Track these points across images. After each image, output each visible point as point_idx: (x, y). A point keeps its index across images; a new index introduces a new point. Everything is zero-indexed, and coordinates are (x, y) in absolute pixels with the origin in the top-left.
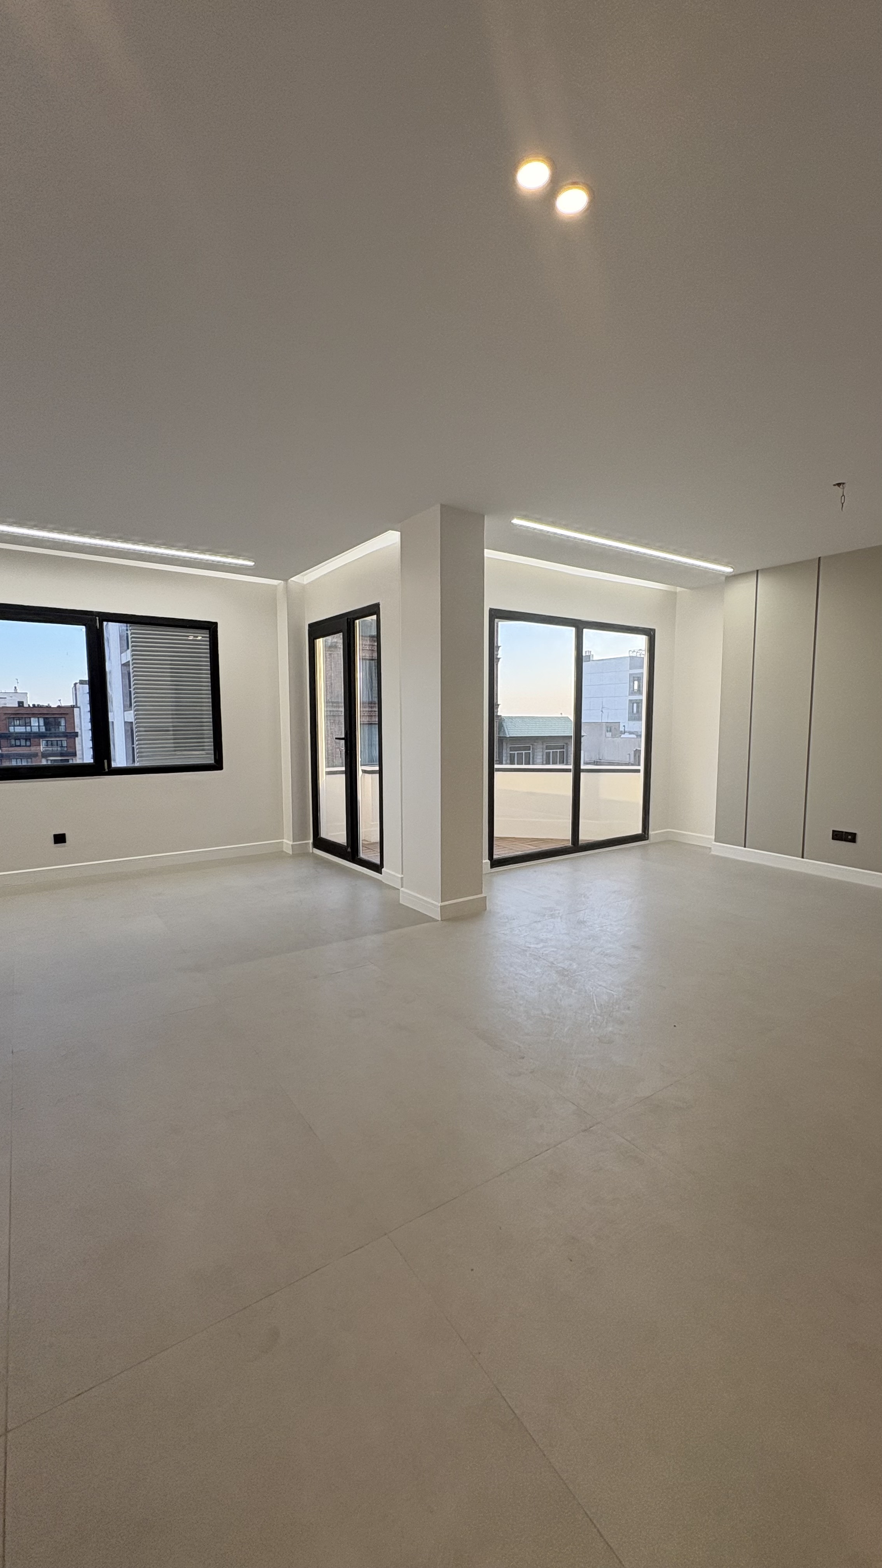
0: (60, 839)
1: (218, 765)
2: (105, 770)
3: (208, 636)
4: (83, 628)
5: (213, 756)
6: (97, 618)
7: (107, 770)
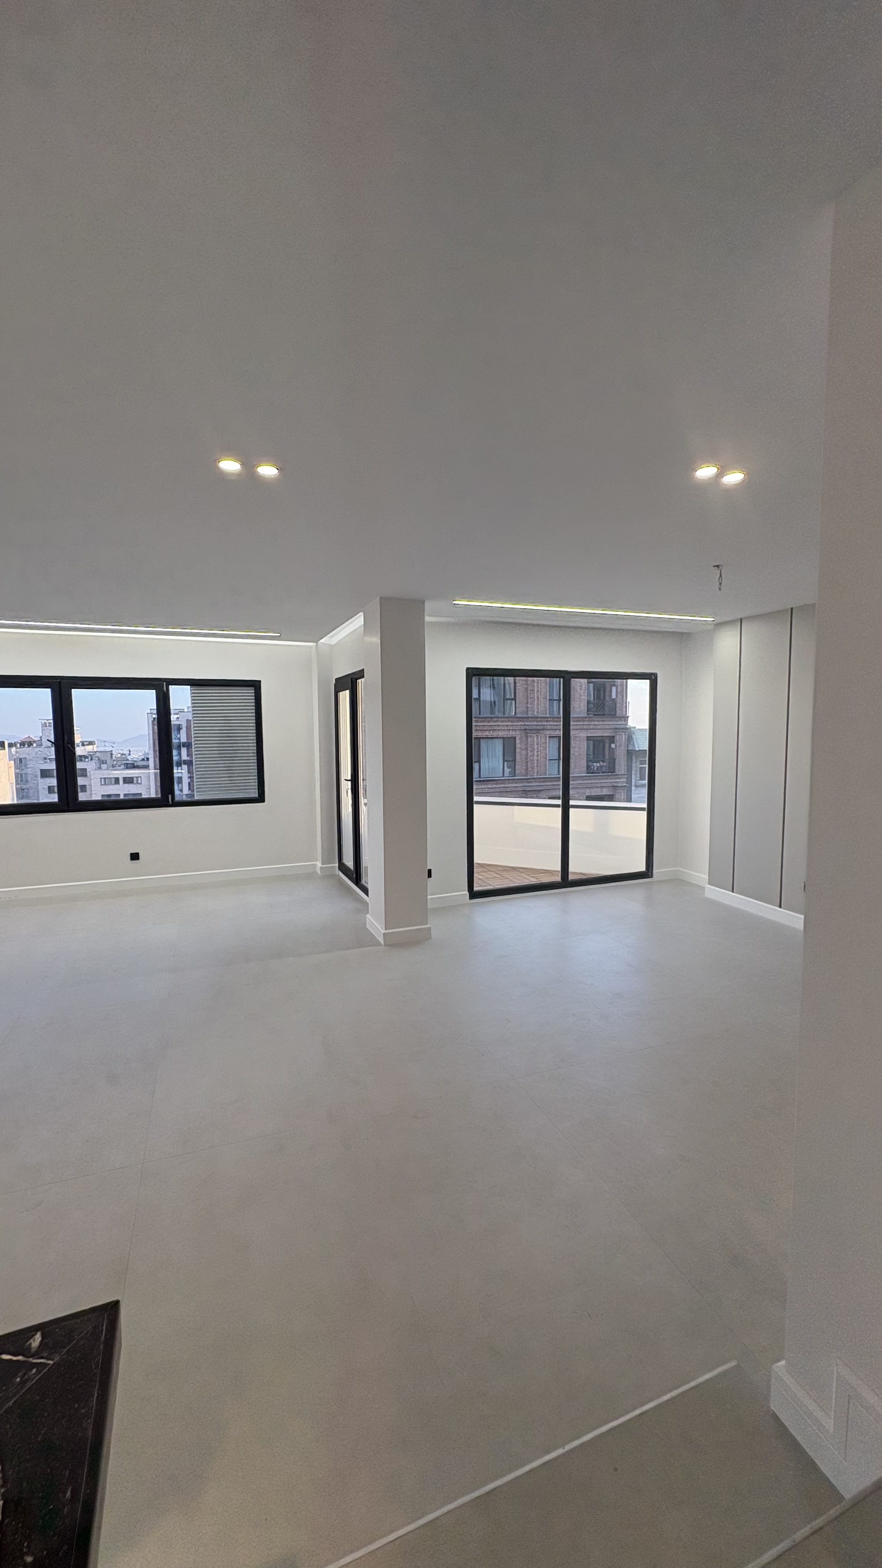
0: (135, 857)
1: (261, 799)
2: (169, 803)
3: (253, 691)
4: (154, 691)
5: (257, 791)
6: (165, 683)
7: (171, 803)
